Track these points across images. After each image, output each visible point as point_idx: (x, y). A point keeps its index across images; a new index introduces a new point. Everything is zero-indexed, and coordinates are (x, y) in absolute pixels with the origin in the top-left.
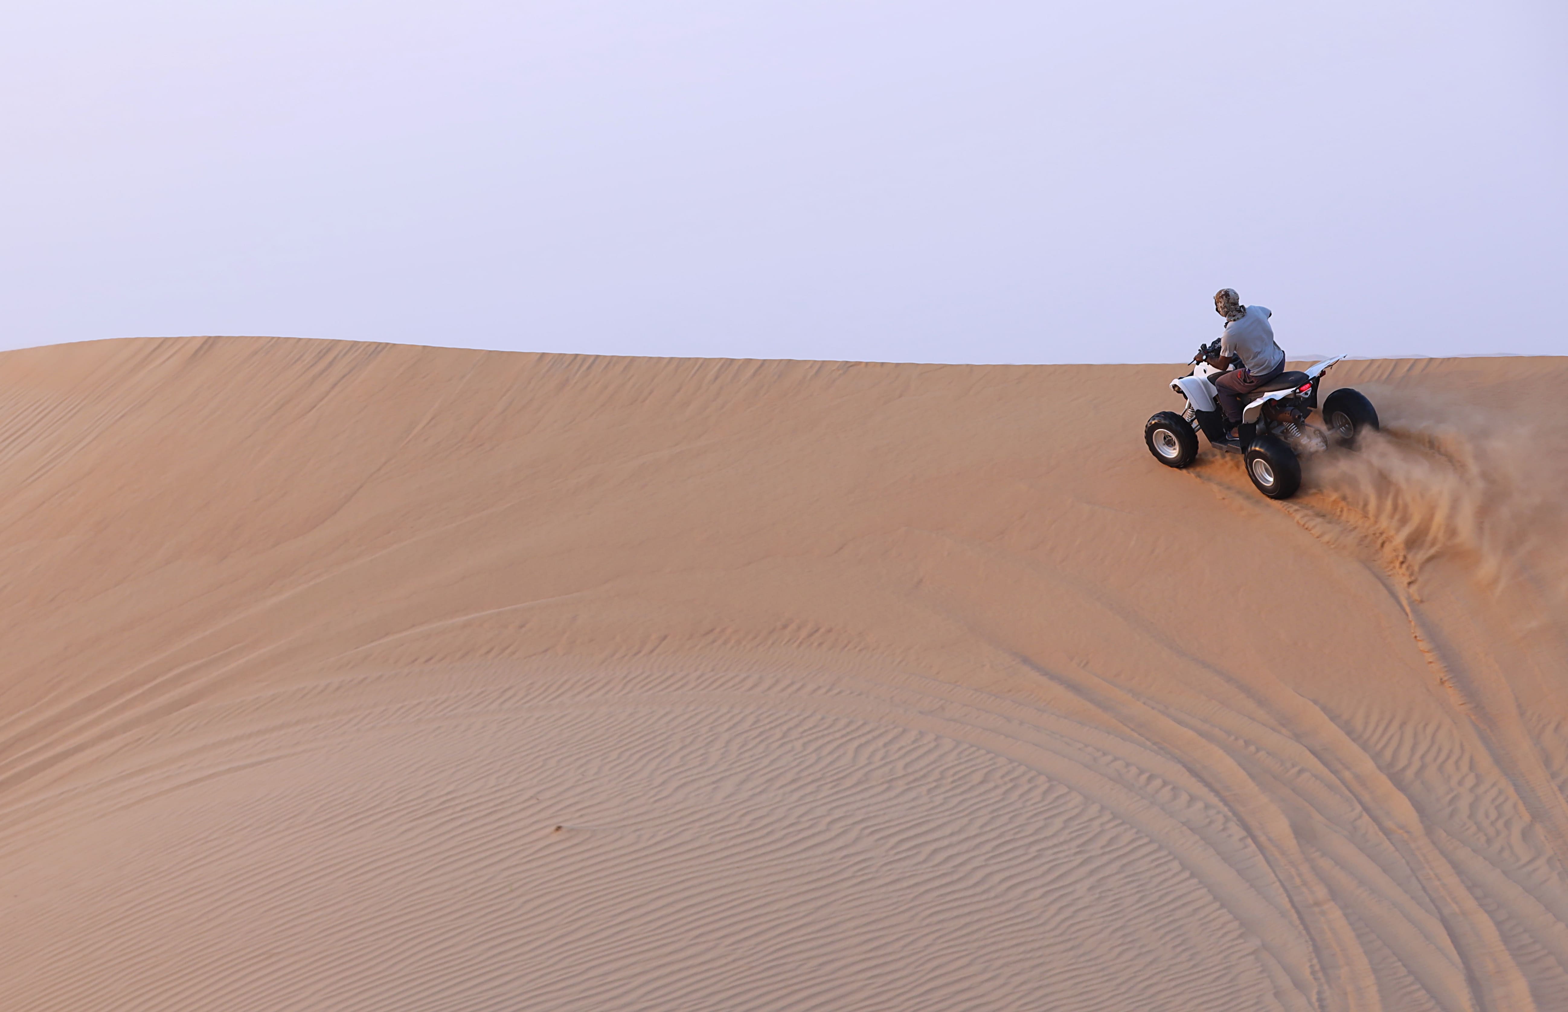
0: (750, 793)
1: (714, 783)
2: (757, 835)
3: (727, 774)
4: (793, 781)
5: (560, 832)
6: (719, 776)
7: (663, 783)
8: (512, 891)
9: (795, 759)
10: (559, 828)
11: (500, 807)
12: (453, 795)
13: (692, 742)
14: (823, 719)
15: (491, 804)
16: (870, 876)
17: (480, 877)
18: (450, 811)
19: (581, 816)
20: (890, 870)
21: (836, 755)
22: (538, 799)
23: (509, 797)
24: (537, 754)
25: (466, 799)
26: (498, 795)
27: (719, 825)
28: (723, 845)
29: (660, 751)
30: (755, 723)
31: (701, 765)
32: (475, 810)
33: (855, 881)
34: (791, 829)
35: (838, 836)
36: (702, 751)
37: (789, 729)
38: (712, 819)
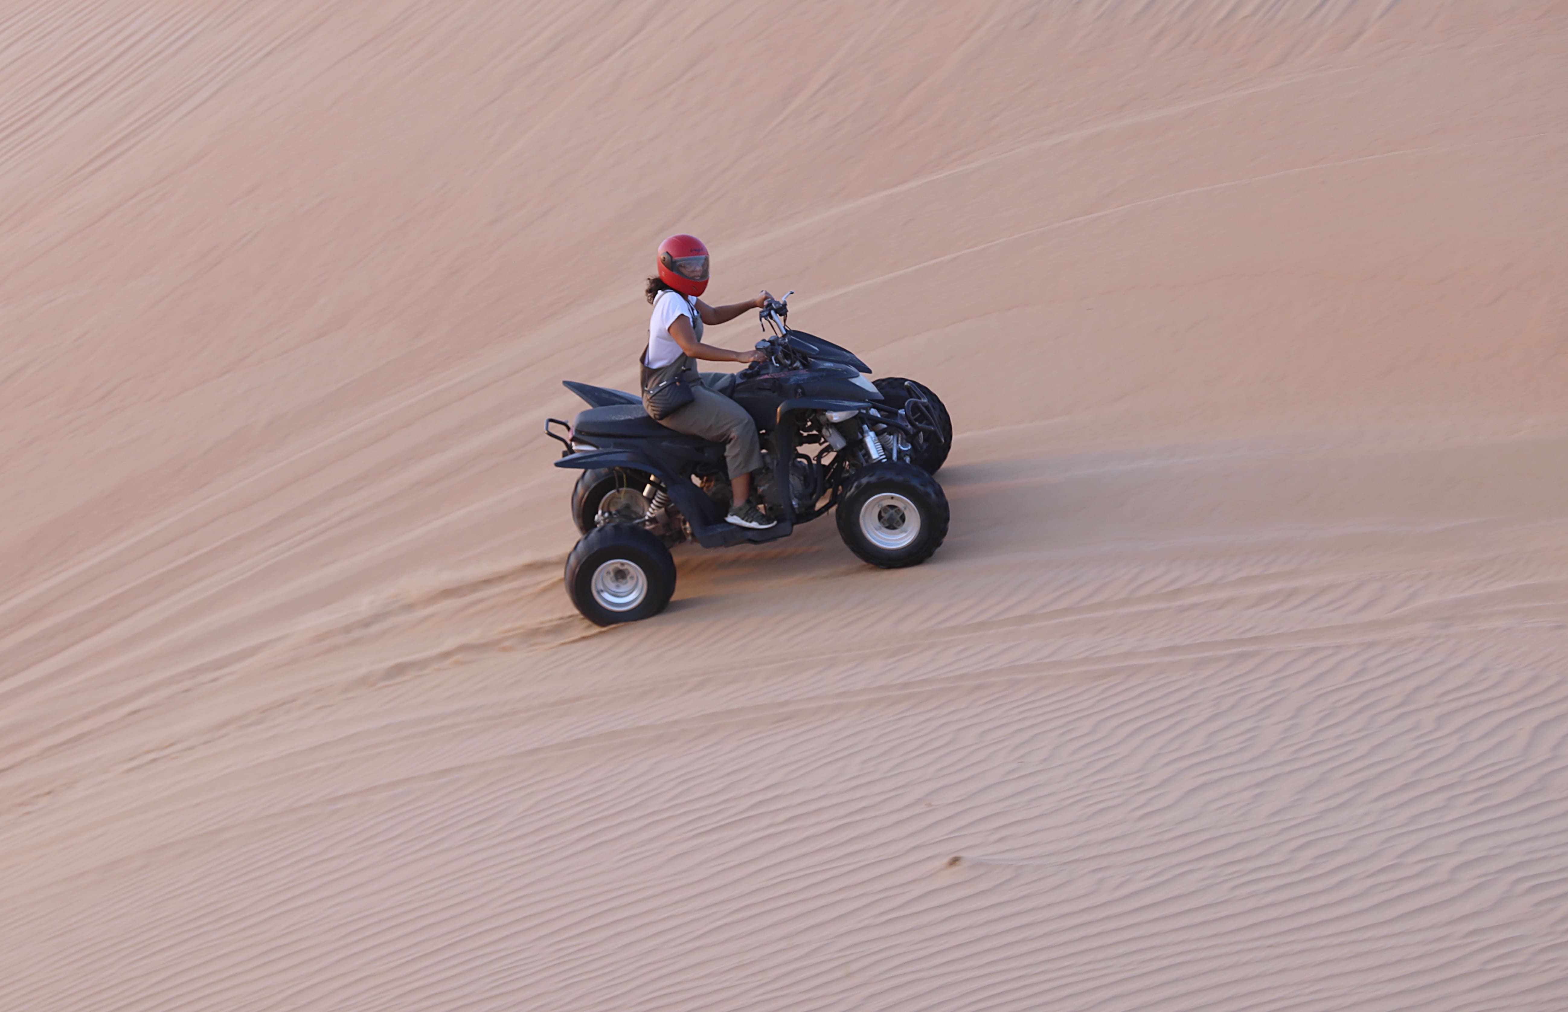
0: (1322, 806)
1: (1258, 785)
2: (1317, 886)
3: (1287, 768)
4: (1406, 786)
5: (955, 869)
6: (1271, 773)
7: (1166, 781)
8: (848, 976)
9: (1417, 746)
10: (955, 861)
11: (857, 817)
12: (779, 792)
13: (1233, 707)
14: (1483, 671)
15: (843, 811)
16: (1511, 971)
17: (797, 946)
18: (766, 822)
19: (1001, 840)
20: (1550, 961)
21: (1492, 741)
22: (929, 805)
23: (879, 799)
24: (945, 720)
25: (799, 799)
26: (859, 794)
27: (1250, 866)
28: (1252, 903)
29: (1173, 721)
30: (1356, 674)
31: (1240, 751)
32: (813, 820)
33: (1482, 979)
34: (1383, 878)
35: (1466, 894)
36: (1248, 725)
37: (1418, 689)
38: (1240, 854)
